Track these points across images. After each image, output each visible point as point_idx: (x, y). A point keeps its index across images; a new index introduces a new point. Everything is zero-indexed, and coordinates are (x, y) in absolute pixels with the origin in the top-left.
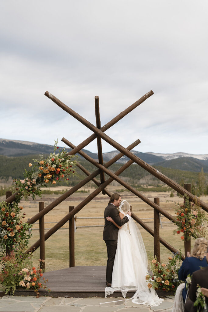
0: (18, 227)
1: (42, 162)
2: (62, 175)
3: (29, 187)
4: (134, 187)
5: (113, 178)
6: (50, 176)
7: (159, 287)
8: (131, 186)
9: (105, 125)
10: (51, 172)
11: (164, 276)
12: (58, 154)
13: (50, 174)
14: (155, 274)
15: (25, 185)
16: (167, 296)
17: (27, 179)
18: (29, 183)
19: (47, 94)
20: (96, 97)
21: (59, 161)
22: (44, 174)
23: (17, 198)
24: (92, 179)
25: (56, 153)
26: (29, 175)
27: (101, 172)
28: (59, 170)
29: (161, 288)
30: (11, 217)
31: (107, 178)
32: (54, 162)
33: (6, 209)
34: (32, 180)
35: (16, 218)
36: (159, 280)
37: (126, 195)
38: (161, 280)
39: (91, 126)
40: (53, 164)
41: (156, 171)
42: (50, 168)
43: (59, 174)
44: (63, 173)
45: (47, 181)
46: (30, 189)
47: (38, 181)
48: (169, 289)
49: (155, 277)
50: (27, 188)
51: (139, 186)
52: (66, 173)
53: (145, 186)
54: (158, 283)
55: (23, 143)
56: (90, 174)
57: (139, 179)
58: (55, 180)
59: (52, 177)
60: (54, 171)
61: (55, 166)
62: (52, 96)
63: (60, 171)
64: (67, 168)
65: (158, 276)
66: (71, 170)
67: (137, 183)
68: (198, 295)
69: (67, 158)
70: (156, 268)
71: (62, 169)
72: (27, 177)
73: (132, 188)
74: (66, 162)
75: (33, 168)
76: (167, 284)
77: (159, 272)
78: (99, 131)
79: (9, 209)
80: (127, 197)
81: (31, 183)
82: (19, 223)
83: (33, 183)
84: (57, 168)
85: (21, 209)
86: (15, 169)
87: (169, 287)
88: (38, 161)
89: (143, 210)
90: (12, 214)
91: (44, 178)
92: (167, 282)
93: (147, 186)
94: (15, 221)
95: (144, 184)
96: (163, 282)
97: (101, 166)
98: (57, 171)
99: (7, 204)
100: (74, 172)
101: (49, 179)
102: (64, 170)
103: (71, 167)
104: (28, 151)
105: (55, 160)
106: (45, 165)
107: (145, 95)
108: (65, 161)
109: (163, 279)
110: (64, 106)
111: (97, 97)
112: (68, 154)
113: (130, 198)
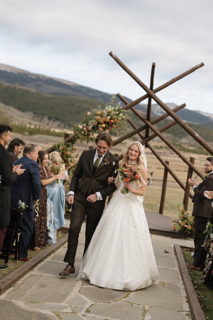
0: (71, 164)
1: (99, 112)
2: (114, 126)
3: (85, 132)
4: (175, 145)
5: (156, 134)
6: (104, 125)
7: (182, 230)
8: (172, 143)
9: (157, 88)
10: (105, 122)
11: (188, 221)
12: (113, 108)
13: (104, 124)
14: (180, 219)
15: (82, 130)
16: (187, 238)
17: (84, 125)
18: (85, 129)
19: (111, 54)
20: (153, 63)
21: (114, 113)
22: (99, 123)
23: (73, 140)
24: (138, 132)
25: (112, 107)
26: (86, 122)
27: (147, 127)
28: (112, 121)
29: (183, 231)
30: (67, 155)
31: (151, 134)
32: (110, 114)
33: (64, 148)
34: (88, 127)
35: (71, 156)
36: (183, 224)
37: (165, 153)
38: (184, 224)
39: (145, 87)
40: (108, 115)
41: (195, 134)
42: (105, 119)
43: (112, 124)
44: (116, 124)
45: (101, 129)
46: (86, 134)
47: (93, 128)
48: (190, 233)
49: (180, 221)
50: (83, 132)
51: (180, 145)
52: (118, 125)
53: (186, 146)
54: (182, 226)
55: (64, 82)
56: (137, 128)
57: (181, 138)
58: (108, 129)
59: (106, 127)
60: (108, 122)
61: (109, 117)
62: (115, 57)
63: (114, 122)
64: (119, 120)
65: (182, 220)
66: (122, 123)
67: (177, 141)
68: (207, 227)
69: (121, 112)
70: (182, 214)
71: (115, 121)
72: (84, 123)
73: (172, 145)
74: (119, 116)
75: (90, 116)
76: (189, 228)
77: (184, 218)
78: (151, 92)
79: (66, 148)
80: (166, 155)
81: (87, 129)
82: (73, 161)
83: (89, 129)
84: (111, 119)
85: (75, 149)
86: (52, 108)
87: (191, 231)
88: (96, 111)
89: (180, 171)
90: (68, 153)
91: (98, 126)
92: (189, 227)
93: (188, 147)
94: (70, 159)
95: (185, 144)
96: (186, 226)
97: (147, 122)
98: (111, 122)
99: (65, 144)
100: (125, 125)
101: (103, 128)
102: (116, 122)
103: (122, 120)
104: (68, 91)
105: (110, 112)
106: (102, 116)
107: (196, 66)
108: (119, 114)
109: (187, 224)
110: (125, 67)
111: (155, 63)
112: (122, 109)
113: (168, 156)
